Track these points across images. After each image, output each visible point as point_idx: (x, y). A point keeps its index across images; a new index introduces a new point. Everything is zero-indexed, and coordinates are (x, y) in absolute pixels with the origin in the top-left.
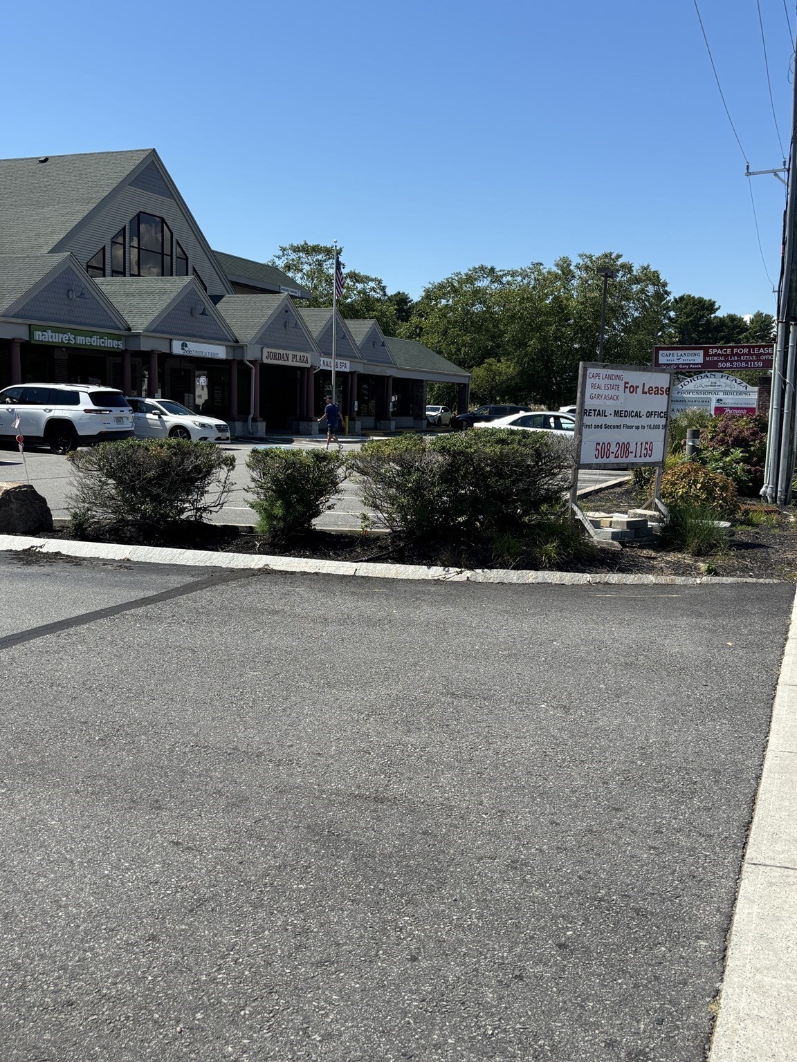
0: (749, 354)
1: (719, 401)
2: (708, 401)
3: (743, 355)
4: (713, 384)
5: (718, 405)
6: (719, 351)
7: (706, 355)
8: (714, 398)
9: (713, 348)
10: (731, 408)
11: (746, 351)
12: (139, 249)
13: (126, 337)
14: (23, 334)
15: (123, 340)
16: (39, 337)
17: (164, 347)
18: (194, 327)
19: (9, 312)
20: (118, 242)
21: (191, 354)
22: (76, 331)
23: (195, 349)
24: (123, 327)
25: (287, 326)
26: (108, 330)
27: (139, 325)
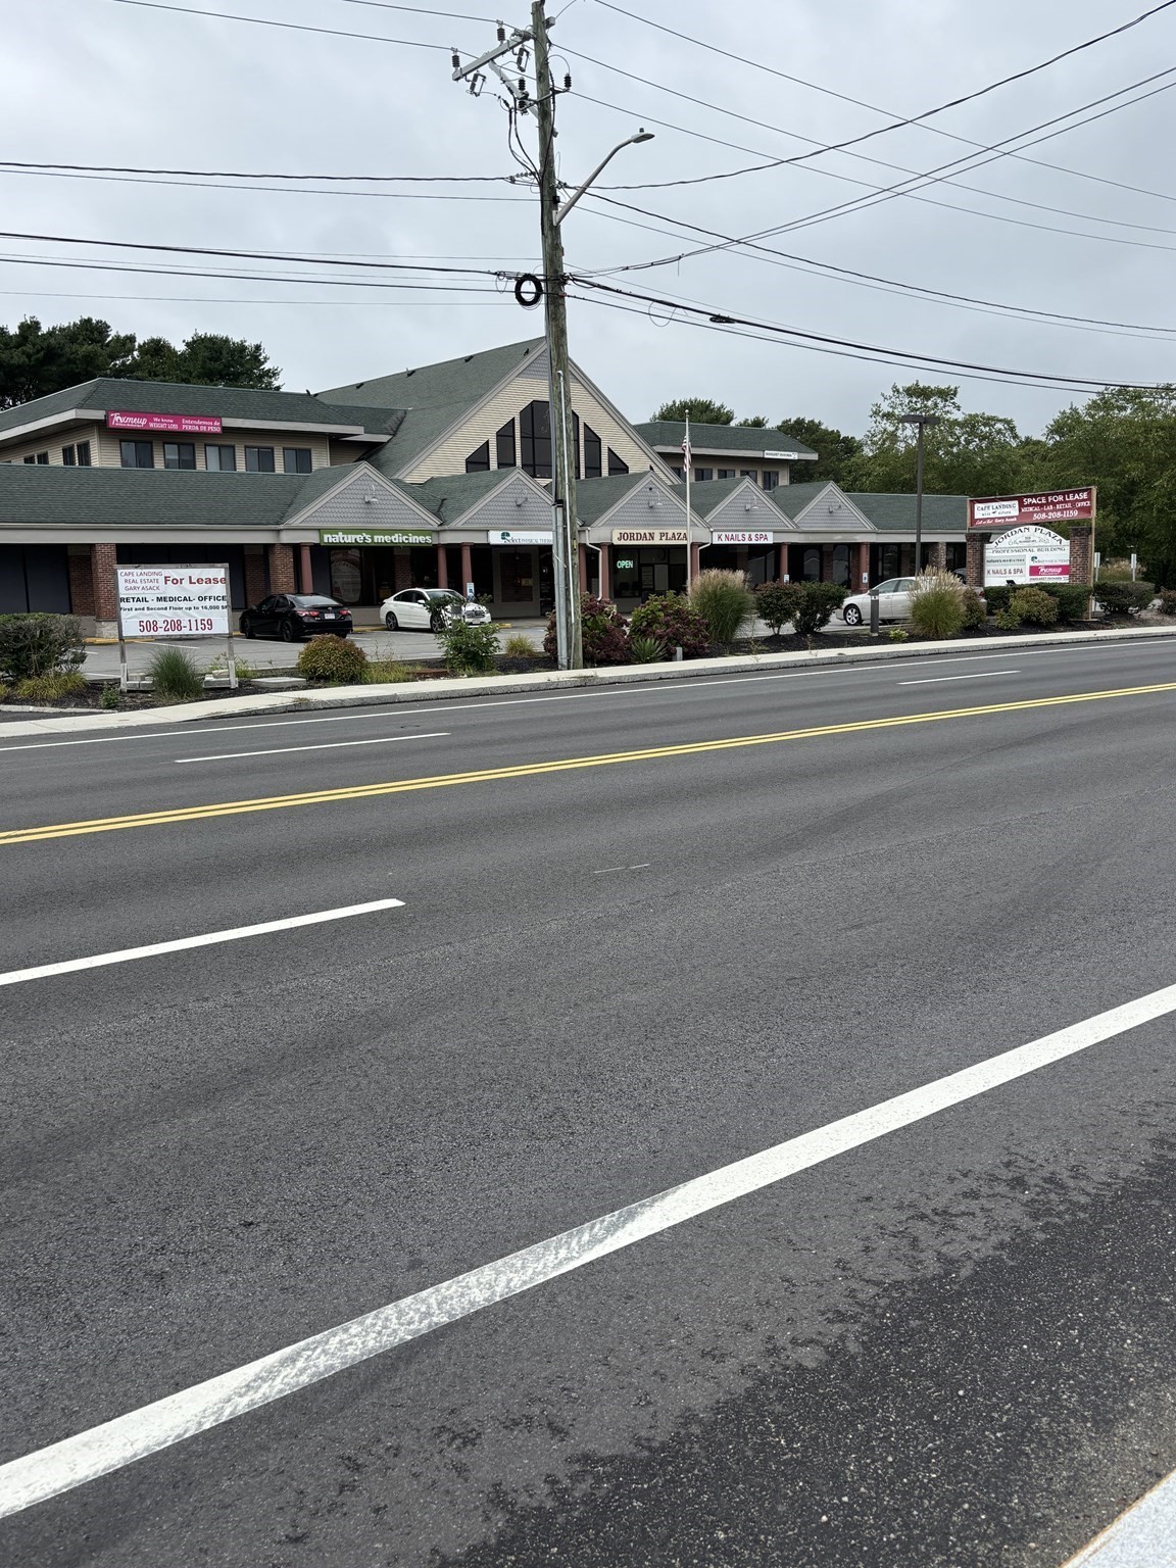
0: (1065, 502)
1: (1034, 558)
2: (1021, 560)
3: (1059, 503)
4: (1028, 540)
5: (1032, 564)
6: (1034, 501)
7: (1021, 505)
8: (1029, 555)
9: (1028, 496)
10: (1046, 567)
11: (1061, 498)
12: (533, 438)
13: (438, 532)
14: (313, 538)
15: (434, 535)
16: (328, 539)
17: (479, 539)
18: (521, 515)
19: (296, 521)
20: (505, 435)
21: (517, 543)
22: (372, 532)
23: (520, 537)
24: (433, 522)
25: (652, 503)
26: (414, 527)
27: (453, 519)
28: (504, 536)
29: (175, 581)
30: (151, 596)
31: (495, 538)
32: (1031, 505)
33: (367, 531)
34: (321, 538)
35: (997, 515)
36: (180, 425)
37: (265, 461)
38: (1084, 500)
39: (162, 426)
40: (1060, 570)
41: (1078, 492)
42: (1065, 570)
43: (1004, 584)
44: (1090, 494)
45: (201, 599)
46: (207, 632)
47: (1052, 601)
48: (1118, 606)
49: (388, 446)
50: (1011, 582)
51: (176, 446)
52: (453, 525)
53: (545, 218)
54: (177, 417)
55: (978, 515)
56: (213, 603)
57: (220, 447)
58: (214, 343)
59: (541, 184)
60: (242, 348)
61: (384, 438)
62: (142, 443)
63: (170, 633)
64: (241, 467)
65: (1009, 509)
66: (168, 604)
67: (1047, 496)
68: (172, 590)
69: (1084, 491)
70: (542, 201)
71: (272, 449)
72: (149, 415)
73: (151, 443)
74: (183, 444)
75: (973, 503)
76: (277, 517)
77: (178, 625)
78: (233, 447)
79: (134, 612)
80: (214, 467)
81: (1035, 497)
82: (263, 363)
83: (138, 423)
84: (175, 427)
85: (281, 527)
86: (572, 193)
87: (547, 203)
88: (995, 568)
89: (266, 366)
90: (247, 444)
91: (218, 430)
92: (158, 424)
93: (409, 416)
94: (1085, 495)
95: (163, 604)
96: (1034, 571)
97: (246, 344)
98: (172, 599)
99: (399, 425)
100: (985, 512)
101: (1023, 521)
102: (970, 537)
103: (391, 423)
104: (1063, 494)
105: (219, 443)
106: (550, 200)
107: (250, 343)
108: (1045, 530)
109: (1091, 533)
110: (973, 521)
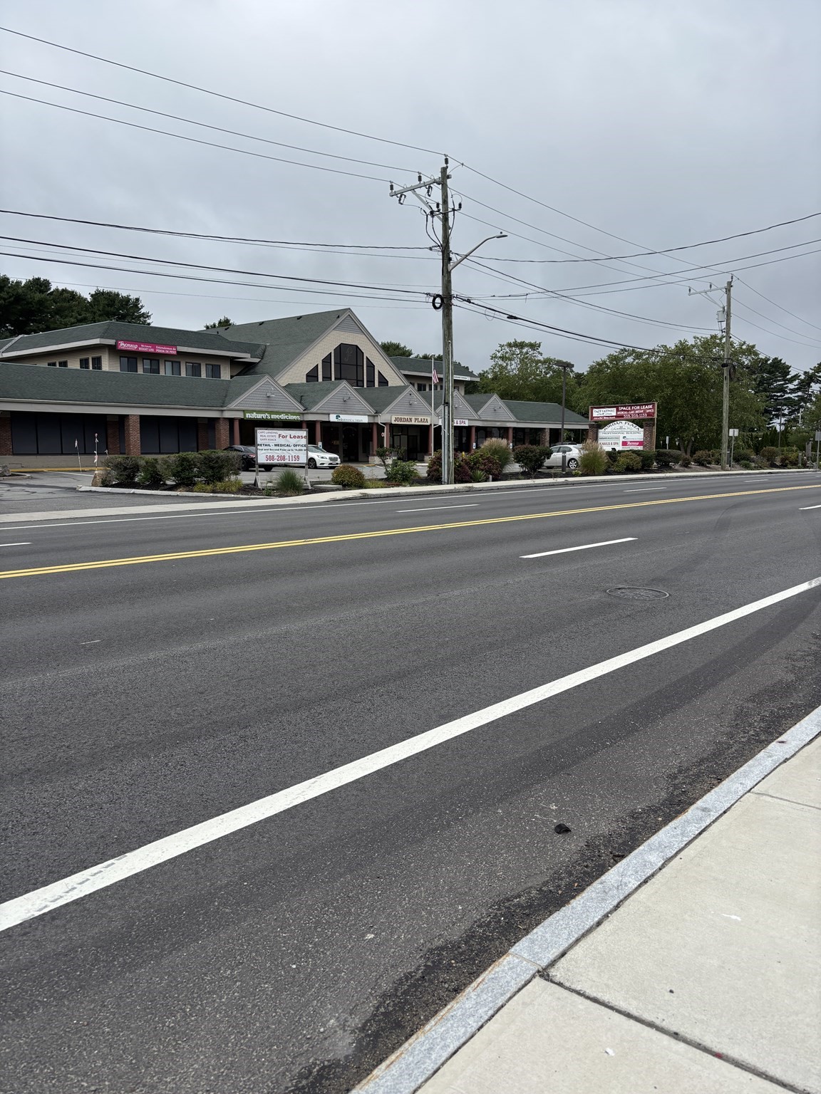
0: (640, 409)
1: (624, 437)
2: (618, 438)
3: (637, 410)
4: (621, 428)
5: (624, 440)
6: (624, 409)
7: (618, 410)
8: (622, 436)
9: (621, 406)
10: (631, 442)
11: (638, 407)
12: (340, 364)
13: (303, 414)
14: (240, 415)
15: (301, 415)
16: (249, 416)
17: (324, 418)
18: (346, 407)
19: (233, 405)
20: (326, 361)
21: (343, 421)
22: (271, 413)
23: (346, 418)
24: (301, 409)
25: (411, 402)
26: (292, 411)
27: (311, 408)
28: (338, 417)
29: (284, 437)
30: (272, 443)
31: (333, 418)
32: (622, 410)
33: (267, 412)
34: (245, 415)
35: (605, 415)
36: (155, 349)
37: (196, 371)
38: (650, 409)
39: (146, 350)
40: (638, 443)
41: (648, 405)
42: (641, 443)
43: (611, 450)
44: (653, 406)
45: (295, 446)
46: (297, 462)
47: (639, 459)
48: (665, 462)
49: (259, 365)
50: (614, 449)
51: (149, 361)
52: (313, 410)
53: (445, 267)
54: (153, 345)
55: (595, 414)
56: (300, 448)
57: (172, 362)
58: (110, 296)
59: (443, 252)
60: (127, 300)
61: (256, 360)
62: (131, 359)
63: (280, 462)
64: (183, 374)
65: (612, 412)
66: (279, 448)
67: (631, 406)
68: (282, 441)
69: (650, 404)
70: (443, 259)
71: (200, 364)
72: (139, 343)
73: (136, 359)
74: (154, 360)
75: (592, 408)
76: (221, 403)
77: (283, 458)
78: (180, 362)
79: (264, 451)
80: (169, 373)
81: (625, 406)
82: (140, 309)
83: (133, 347)
84: (152, 350)
85: (225, 408)
86: (459, 258)
87: (446, 261)
88: (604, 442)
89: (143, 311)
90: (187, 361)
91: (175, 353)
92: (144, 348)
93: (268, 349)
94: (651, 406)
95: (277, 448)
96: (624, 444)
97: (130, 297)
98: (281, 445)
99: (264, 353)
100: (598, 413)
101: (619, 418)
102: (591, 426)
103: (259, 352)
104: (640, 406)
105: (172, 360)
106: (446, 259)
107: (133, 297)
108: (631, 423)
109: (654, 425)
110: (592, 417)
